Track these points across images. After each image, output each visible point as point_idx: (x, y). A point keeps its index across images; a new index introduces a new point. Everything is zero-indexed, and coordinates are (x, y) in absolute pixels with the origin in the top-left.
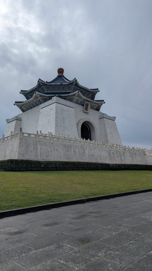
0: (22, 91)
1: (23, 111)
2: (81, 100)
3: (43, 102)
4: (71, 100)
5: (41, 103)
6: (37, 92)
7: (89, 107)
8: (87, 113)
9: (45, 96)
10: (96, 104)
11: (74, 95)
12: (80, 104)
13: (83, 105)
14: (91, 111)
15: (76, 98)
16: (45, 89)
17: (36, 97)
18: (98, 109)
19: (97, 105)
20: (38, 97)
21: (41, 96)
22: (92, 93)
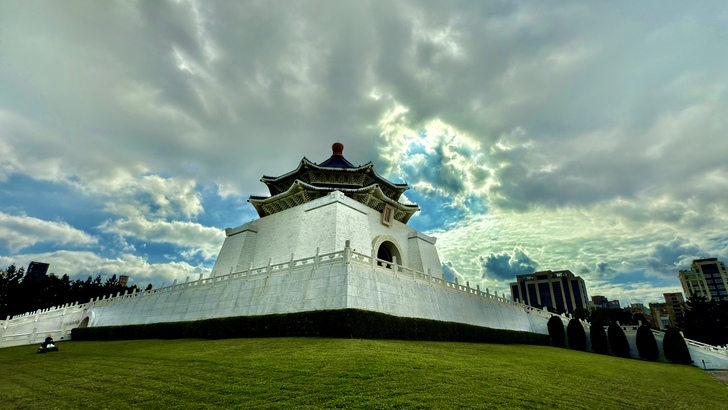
0: (264, 177)
1: (262, 214)
2: (378, 201)
3: (308, 201)
4: (360, 199)
5: (302, 202)
6: (299, 182)
7: (392, 216)
8: (387, 226)
9: (314, 190)
10: (403, 210)
11: (367, 191)
12: (376, 209)
13: (381, 211)
14: (395, 223)
15: (370, 197)
16: (311, 176)
17: (296, 190)
18: (404, 221)
19: (404, 214)
20: (298, 190)
21: (305, 188)
22: (394, 191)
